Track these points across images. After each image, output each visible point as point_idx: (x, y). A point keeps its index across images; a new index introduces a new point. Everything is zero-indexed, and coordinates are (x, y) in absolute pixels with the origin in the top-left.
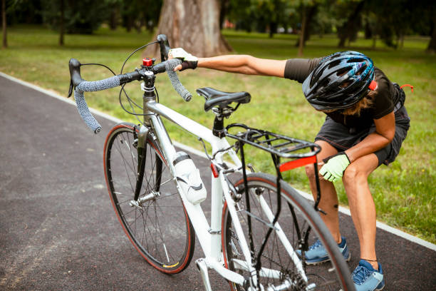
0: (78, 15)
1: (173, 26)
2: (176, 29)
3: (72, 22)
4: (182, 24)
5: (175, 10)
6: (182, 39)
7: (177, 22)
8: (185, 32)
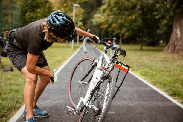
0: (151, 40)
1: (175, 40)
2: (176, 42)
3: (148, 42)
4: (179, 39)
5: (176, 34)
6: (179, 46)
7: (177, 39)
8: (180, 43)
